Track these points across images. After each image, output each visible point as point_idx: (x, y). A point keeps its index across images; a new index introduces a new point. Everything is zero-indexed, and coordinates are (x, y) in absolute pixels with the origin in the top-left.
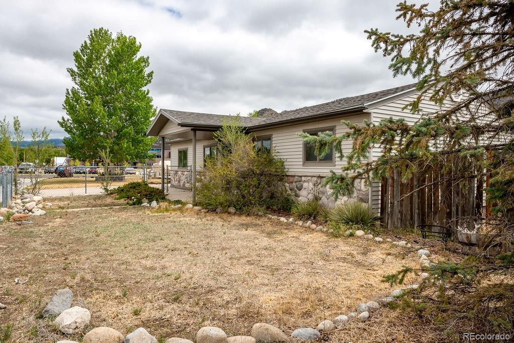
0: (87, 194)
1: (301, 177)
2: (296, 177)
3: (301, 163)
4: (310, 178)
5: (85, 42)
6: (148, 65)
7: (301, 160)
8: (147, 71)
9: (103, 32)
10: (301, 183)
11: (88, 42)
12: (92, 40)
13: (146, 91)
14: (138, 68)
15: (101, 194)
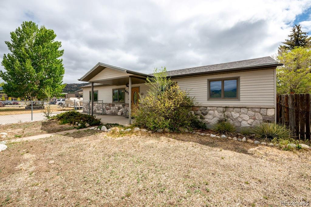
0: (33, 121)
1: (207, 107)
2: (202, 107)
3: (207, 99)
4: (216, 108)
5: (19, 28)
6: (61, 46)
7: (207, 97)
8: (60, 49)
9: (32, 24)
10: (207, 111)
11: (21, 28)
12: (24, 27)
13: (61, 60)
14: (56, 46)
15: (44, 120)
